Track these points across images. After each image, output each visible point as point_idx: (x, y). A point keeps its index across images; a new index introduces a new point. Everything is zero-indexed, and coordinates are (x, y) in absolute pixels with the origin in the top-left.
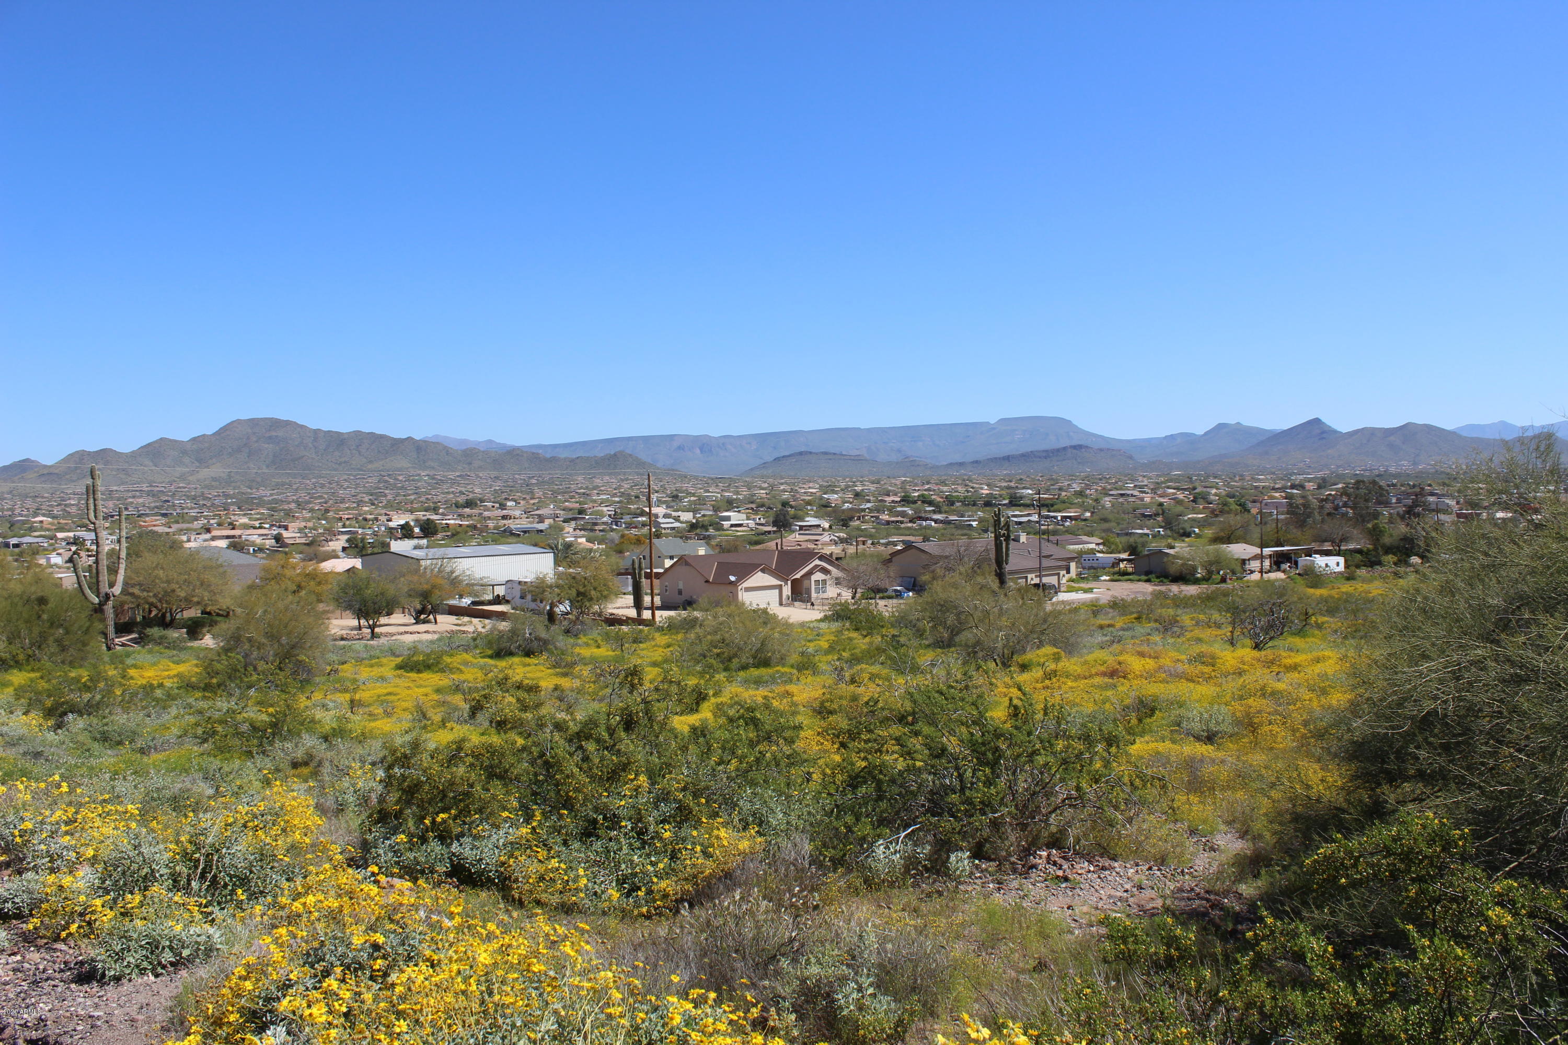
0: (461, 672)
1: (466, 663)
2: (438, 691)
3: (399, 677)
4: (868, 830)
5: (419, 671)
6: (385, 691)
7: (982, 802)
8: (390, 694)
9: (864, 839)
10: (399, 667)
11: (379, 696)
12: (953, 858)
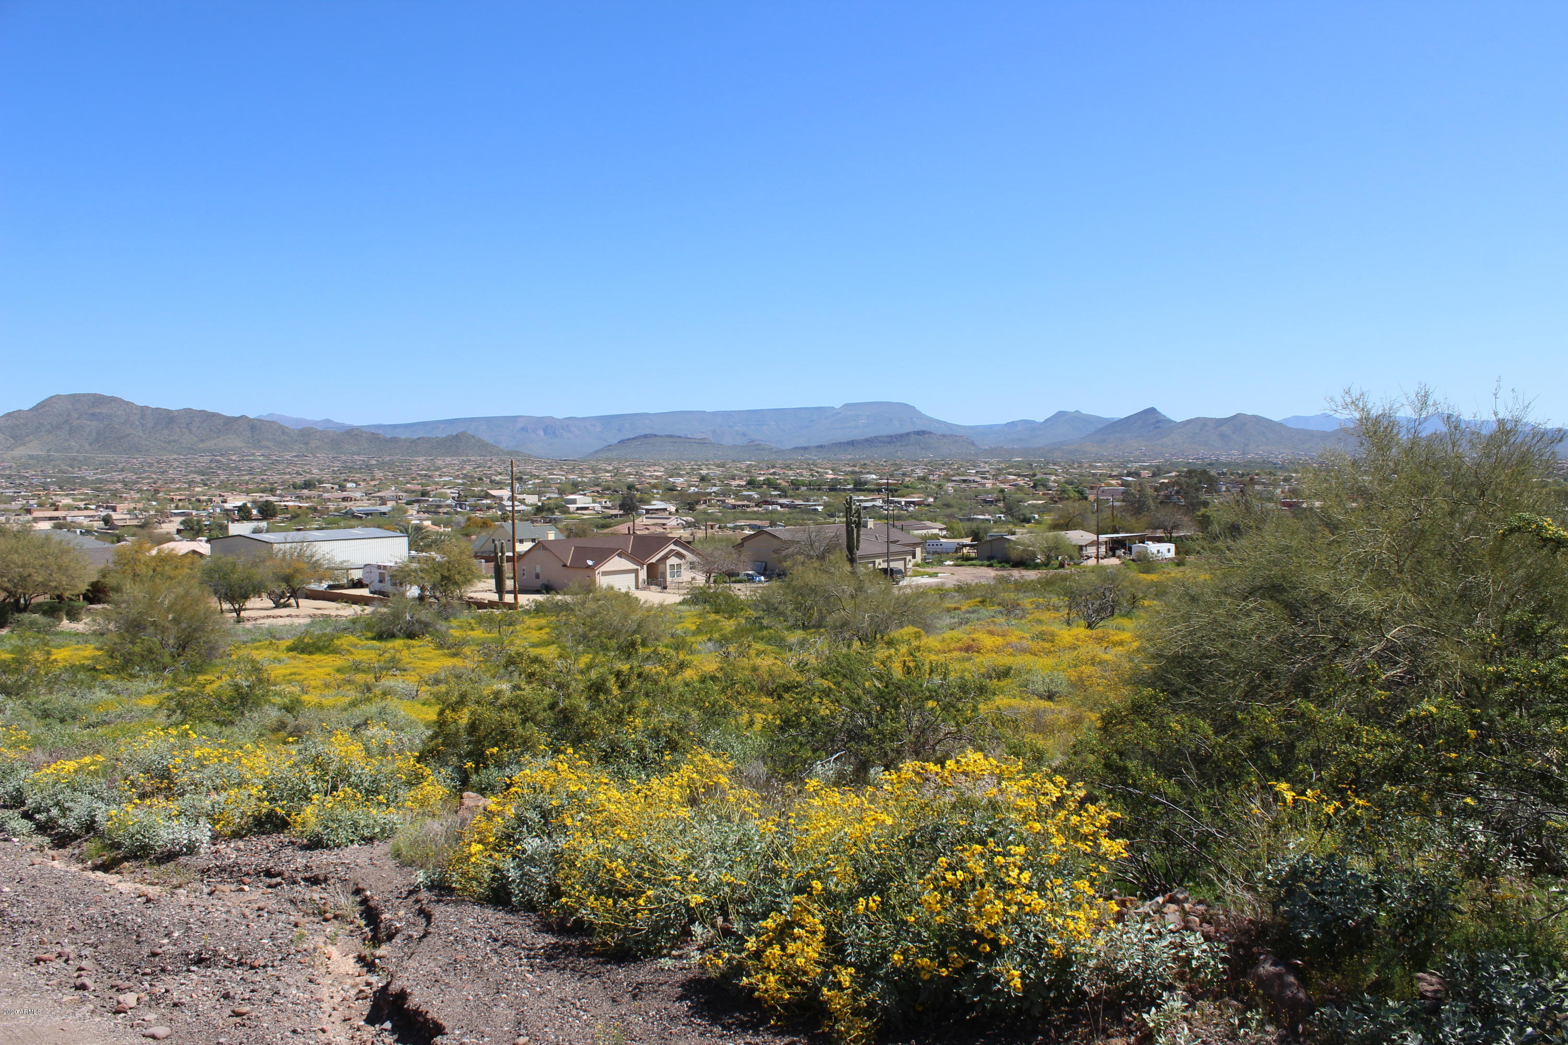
0: (352, 653)
1: (355, 646)
2: (338, 670)
3: (294, 658)
4: (810, 754)
5: (310, 653)
6: (288, 671)
8: (295, 674)
9: (805, 761)
10: (290, 649)
11: (285, 676)
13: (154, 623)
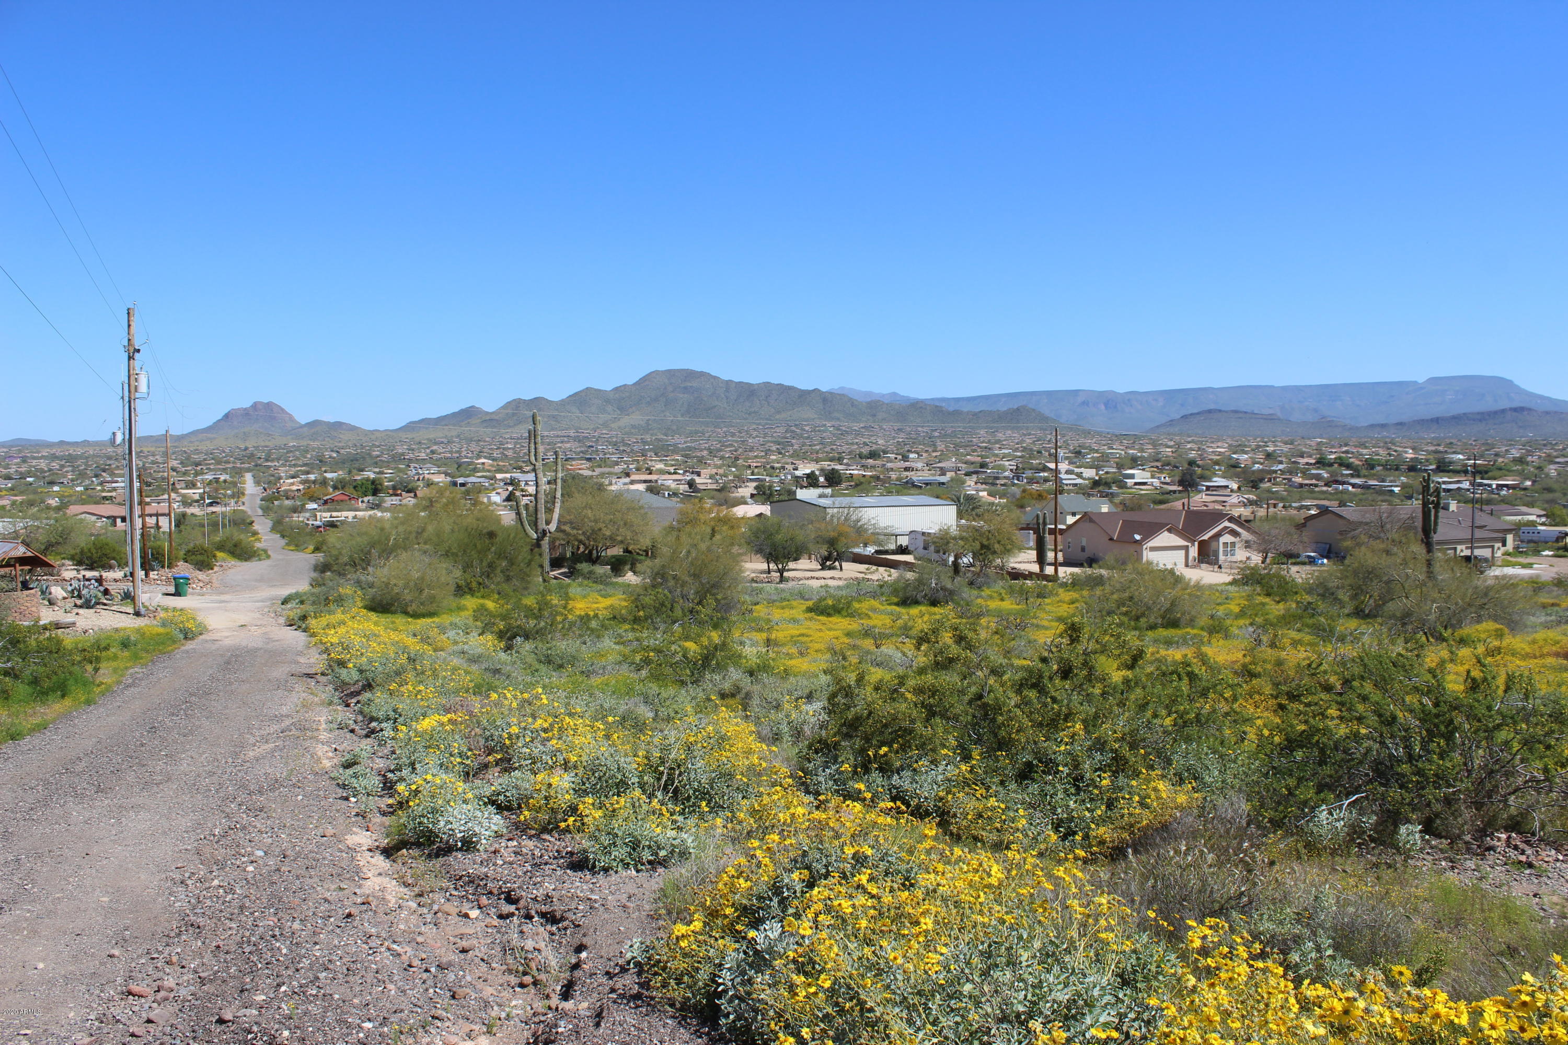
0: (870, 618)
1: (874, 610)
2: (848, 634)
3: (811, 619)
4: (1311, 793)
5: (829, 615)
6: (797, 632)
7: (1436, 775)
8: (803, 635)
9: (1305, 803)
10: (810, 610)
11: (792, 637)
12: (1403, 830)
13: (675, 577)
